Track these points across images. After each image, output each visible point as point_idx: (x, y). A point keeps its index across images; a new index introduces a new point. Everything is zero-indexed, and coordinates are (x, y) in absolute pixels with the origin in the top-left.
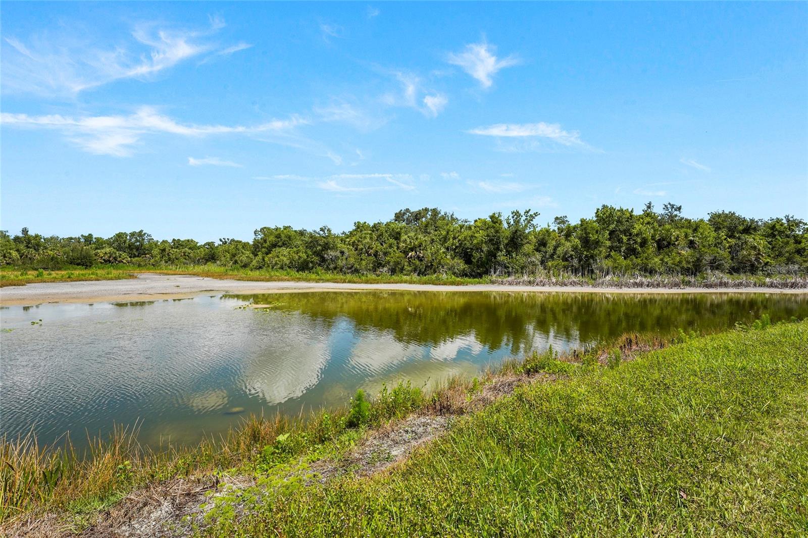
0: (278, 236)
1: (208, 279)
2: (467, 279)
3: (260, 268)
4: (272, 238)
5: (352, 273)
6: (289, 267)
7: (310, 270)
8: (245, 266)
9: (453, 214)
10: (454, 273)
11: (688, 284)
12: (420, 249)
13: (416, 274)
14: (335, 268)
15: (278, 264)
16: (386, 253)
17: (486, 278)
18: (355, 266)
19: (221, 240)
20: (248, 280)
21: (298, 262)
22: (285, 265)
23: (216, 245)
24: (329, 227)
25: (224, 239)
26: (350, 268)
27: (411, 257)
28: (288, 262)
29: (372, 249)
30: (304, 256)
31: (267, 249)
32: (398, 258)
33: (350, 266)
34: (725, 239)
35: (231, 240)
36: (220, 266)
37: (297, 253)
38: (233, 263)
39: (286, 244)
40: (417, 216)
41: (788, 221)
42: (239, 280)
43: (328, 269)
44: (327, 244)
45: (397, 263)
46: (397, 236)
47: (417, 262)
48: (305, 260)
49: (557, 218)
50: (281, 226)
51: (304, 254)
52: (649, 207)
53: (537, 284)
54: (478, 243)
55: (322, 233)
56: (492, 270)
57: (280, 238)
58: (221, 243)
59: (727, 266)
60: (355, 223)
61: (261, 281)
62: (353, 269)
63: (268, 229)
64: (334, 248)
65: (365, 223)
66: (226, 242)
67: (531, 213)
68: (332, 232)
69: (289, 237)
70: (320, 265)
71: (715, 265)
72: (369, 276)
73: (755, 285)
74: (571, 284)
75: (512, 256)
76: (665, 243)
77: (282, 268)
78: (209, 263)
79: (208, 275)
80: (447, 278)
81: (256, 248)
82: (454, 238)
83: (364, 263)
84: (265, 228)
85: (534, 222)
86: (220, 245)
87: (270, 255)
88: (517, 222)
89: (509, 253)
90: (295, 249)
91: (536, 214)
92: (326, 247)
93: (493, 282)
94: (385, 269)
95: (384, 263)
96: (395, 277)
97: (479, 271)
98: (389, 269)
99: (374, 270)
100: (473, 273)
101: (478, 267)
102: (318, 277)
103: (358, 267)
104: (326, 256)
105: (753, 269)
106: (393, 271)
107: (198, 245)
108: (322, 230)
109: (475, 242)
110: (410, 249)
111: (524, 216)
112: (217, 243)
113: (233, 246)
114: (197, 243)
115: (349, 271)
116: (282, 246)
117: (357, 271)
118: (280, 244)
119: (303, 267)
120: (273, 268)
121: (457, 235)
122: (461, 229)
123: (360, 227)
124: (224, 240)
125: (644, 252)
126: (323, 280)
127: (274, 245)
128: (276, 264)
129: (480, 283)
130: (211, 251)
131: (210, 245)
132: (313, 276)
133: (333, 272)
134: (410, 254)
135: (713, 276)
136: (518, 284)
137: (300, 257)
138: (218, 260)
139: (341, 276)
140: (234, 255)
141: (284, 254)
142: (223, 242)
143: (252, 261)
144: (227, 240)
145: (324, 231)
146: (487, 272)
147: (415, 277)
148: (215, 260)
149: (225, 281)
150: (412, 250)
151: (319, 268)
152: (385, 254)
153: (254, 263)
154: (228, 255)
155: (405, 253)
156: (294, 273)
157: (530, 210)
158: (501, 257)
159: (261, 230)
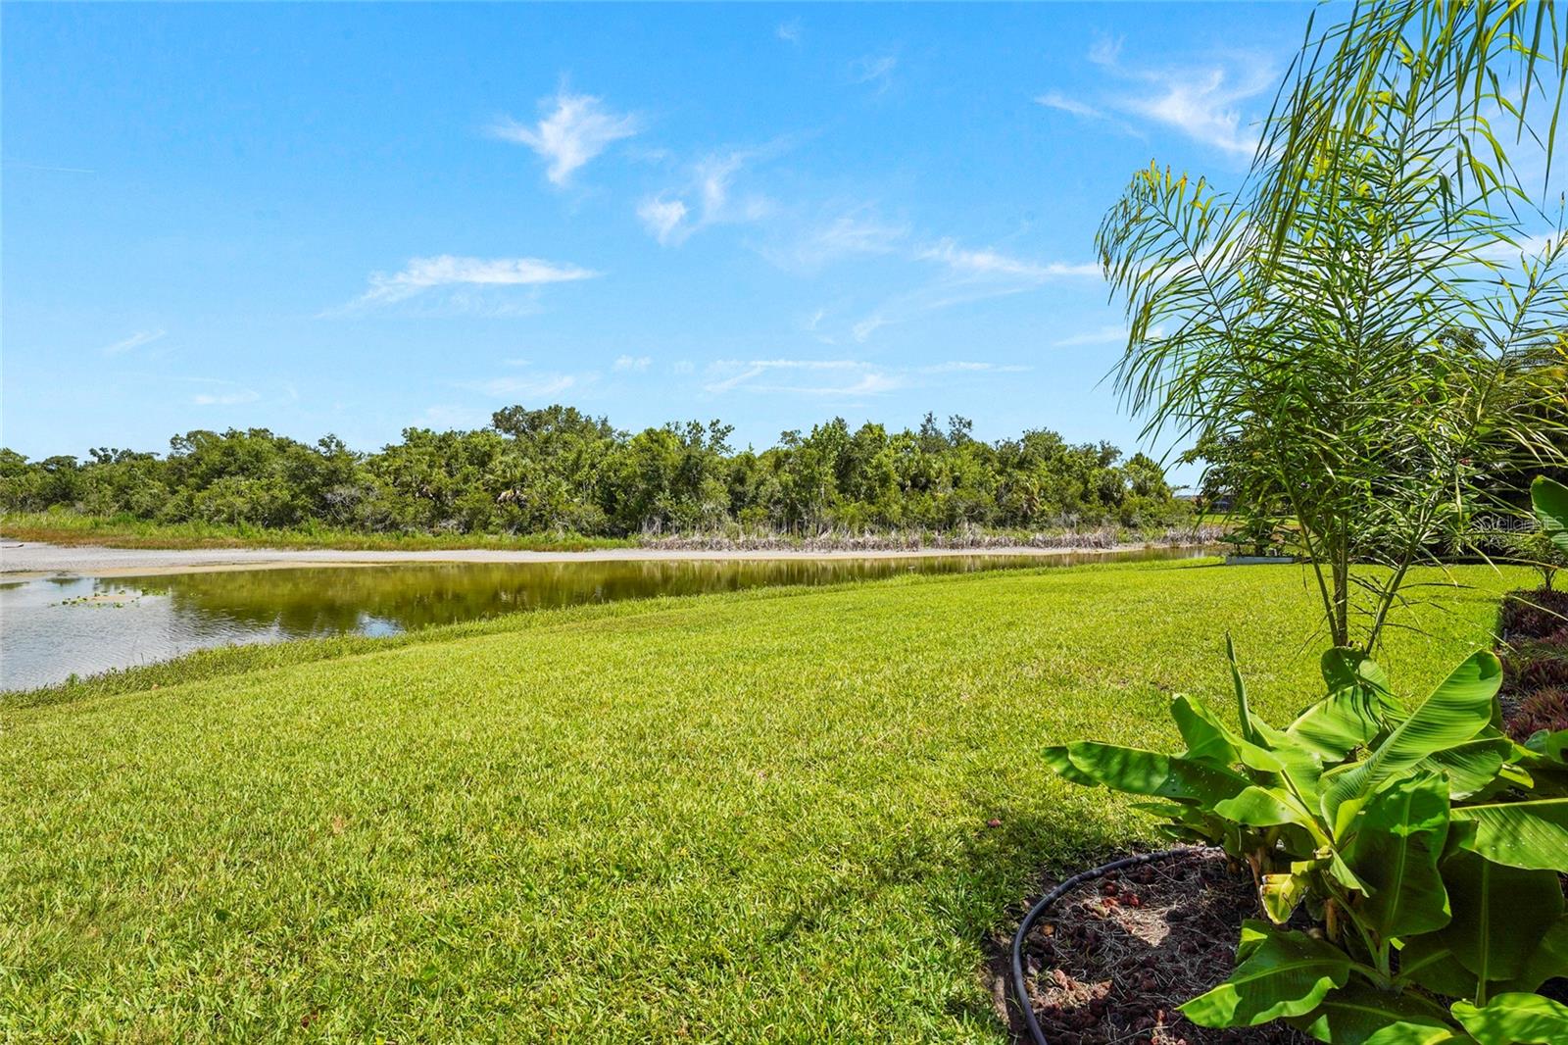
0: (229, 452)
1: (37, 545)
2: (600, 539)
3: (183, 519)
4: (216, 457)
5: (385, 529)
6: (248, 519)
7: (294, 522)
8: (147, 514)
9: (606, 420)
10: (581, 530)
11: (933, 543)
12: (523, 486)
13: (511, 532)
14: (351, 521)
15: (223, 511)
16: (457, 491)
17: (633, 538)
18: (392, 516)
19: (93, 452)
20: (137, 548)
21: (270, 509)
22: (239, 515)
23: (80, 463)
24: (339, 438)
25: (102, 449)
26: (382, 521)
27: (505, 501)
28: (246, 508)
29: (430, 483)
30: (286, 496)
31: (201, 478)
32: (477, 501)
33: (379, 517)
34: (993, 477)
35: (123, 453)
36: (85, 514)
37: (269, 489)
38: (120, 507)
39: (248, 470)
40: (536, 421)
41: (1103, 448)
42: (117, 547)
43: (335, 522)
44: (334, 472)
45: (475, 513)
46: (482, 460)
47: (516, 510)
48: (286, 505)
49: (785, 434)
50: (243, 428)
51: (285, 492)
52: (929, 420)
53: (711, 548)
54: (628, 477)
55: (323, 449)
56: (645, 525)
57: (233, 455)
58: (96, 460)
59: (990, 516)
60: (405, 431)
61: (168, 548)
62: (387, 523)
63: (209, 435)
64: (350, 480)
65: (427, 431)
66: (106, 459)
67: (721, 426)
68: (347, 449)
69: (258, 456)
70: (315, 514)
71: (976, 516)
72: (418, 535)
73: (1015, 544)
74: (764, 546)
75: (680, 499)
76: (923, 480)
77: (230, 520)
78: (53, 507)
79: (39, 535)
80: (565, 540)
81: (176, 473)
82: (593, 466)
83: (411, 510)
84: (200, 432)
85: (726, 442)
86: (92, 464)
87: (205, 493)
88: (696, 441)
89: (676, 494)
90: (264, 481)
91: (729, 429)
92: (332, 478)
93: (641, 545)
94: (453, 522)
95: (451, 510)
96: (470, 539)
97: (623, 526)
98: (460, 523)
99: (430, 524)
100: (616, 530)
101: (624, 518)
102: (309, 539)
103: (398, 517)
104: (329, 496)
105: (1025, 521)
106: (468, 527)
107: (27, 462)
108: (323, 443)
109: (624, 473)
110: (503, 484)
111: (708, 431)
112: (83, 458)
113: (123, 469)
114: (26, 458)
115: (379, 526)
116: (236, 474)
117: (394, 526)
118: (232, 468)
119: (281, 518)
120: (209, 521)
121: (596, 461)
122: (607, 449)
123: (414, 438)
124: (102, 453)
125: (883, 495)
126: (318, 543)
127: (220, 473)
128: (218, 512)
129: (620, 546)
130: (59, 479)
131: (63, 464)
132: (299, 538)
133: (343, 529)
134: (503, 494)
135: (969, 530)
136: (681, 547)
137: (274, 498)
138: (82, 500)
139: (360, 537)
140: (122, 490)
141: (239, 492)
142: (100, 457)
143: (164, 505)
144: (110, 453)
145: (329, 447)
146: (637, 529)
147: (509, 536)
148: (71, 500)
149: (79, 549)
150: (507, 486)
151: (314, 521)
152: (457, 493)
153: (169, 508)
154: (109, 491)
155: (496, 492)
156: (258, 531)
157: (718, 421)
158: (663, 501)
159: (189, 436)
